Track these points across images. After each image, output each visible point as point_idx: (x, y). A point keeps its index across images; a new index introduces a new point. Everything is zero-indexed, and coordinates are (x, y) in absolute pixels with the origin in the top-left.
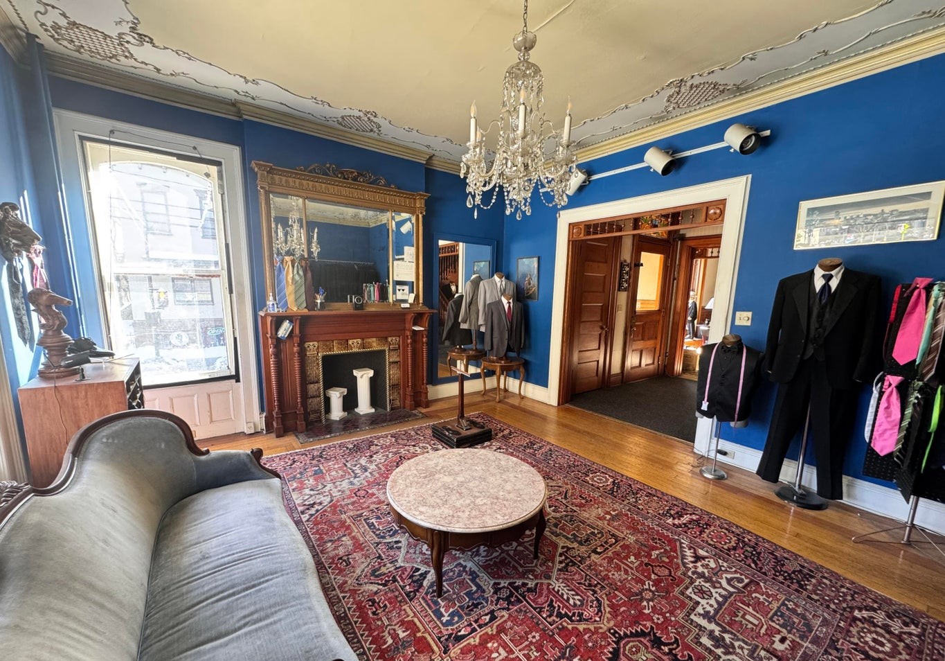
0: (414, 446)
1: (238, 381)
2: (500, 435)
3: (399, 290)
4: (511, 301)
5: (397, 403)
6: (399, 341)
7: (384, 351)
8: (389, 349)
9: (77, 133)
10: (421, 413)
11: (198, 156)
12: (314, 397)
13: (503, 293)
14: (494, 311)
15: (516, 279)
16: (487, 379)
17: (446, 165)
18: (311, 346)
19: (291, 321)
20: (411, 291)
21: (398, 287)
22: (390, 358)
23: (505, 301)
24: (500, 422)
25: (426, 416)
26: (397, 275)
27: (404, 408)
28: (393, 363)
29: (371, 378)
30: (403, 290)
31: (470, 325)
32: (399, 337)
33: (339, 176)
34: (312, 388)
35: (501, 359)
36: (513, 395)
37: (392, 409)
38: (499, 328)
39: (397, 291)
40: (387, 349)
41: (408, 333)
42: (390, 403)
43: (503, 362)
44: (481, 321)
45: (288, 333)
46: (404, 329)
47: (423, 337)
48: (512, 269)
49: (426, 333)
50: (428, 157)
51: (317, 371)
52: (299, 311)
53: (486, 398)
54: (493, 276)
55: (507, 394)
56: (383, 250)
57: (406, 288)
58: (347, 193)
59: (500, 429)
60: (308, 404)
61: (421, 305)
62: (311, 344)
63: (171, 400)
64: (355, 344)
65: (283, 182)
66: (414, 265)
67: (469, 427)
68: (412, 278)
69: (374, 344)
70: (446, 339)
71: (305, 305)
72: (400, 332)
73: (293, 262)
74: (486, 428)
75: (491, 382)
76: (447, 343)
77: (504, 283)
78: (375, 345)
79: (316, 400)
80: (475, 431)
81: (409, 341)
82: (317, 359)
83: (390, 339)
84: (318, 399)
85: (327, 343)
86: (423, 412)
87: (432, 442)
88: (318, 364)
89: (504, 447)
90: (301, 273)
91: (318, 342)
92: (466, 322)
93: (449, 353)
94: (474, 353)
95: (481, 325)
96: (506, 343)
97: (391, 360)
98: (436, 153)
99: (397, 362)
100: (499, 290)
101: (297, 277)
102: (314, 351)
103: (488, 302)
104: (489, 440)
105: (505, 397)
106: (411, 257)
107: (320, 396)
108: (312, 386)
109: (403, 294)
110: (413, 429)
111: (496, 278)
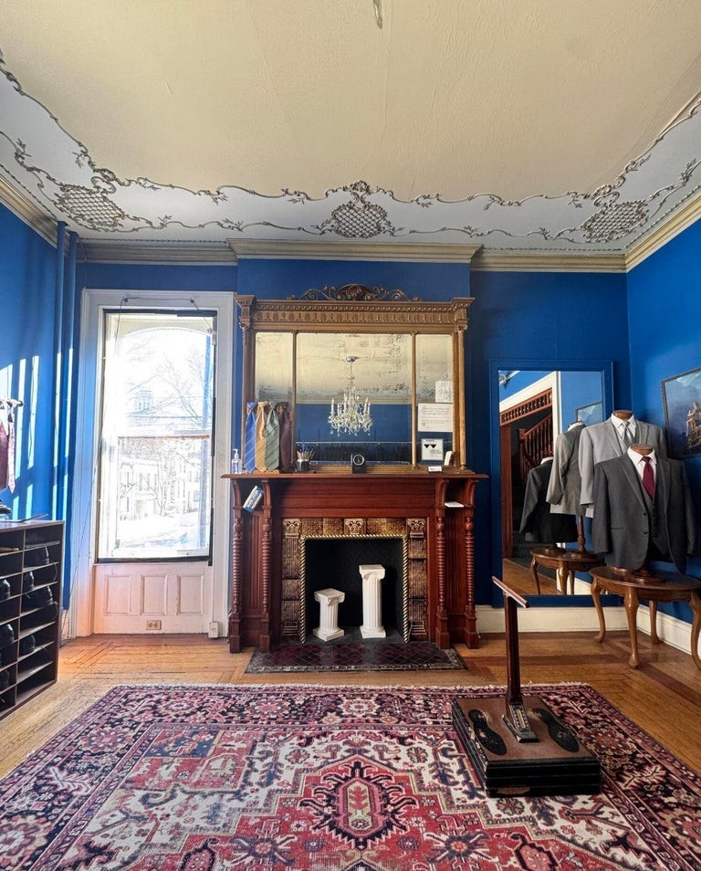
0: (402, 741)
1: (210, 564)
2: (631, 780)
3: (427, 446)
4: (652, 455)
5: (422, 630)
6: (426, 525)
7: (400, 540)
8: (408, 537)
9: (101, 307)
10: (458, 656)
11: (195, 309)
12: (291, 599)
13: (634, 442)
14: (610, 476)
15: (662, 419)
16: (608, 611)
17: (508, 261)
18: (292, 525)
19: (261, 487)
20: (447, 448)
21: (424, 442)
22: (410, 552)
23: (635, 457)
24: (636, 730)
25: (466, 667)
26: (424, 424)
27: (433, 640)
28: (414, 560)
29: (382, 580)
30: (434, 446)
31: (568, 505)
32: (426, 518)
33: (339, 297)
34: (290, 585)
35: (636, 573)
36: (677, 654)
37: (412, 638)
38: (626, 509)
39: (424, 447)
40: (404, 536)
41: (438, 513)
42: (409, 626)
43: (641, 580)
44: (585, 498)
45: (256, 503)
46: (433, 508)
47: (466, 521)
48: (654, 403)
49: (469, 513)
50: (473, 252)
51: (296, 560)
52: (268, 473)
53: (607, 650)
54: (608, 416)
55: (661, 652)
56: (401, 389)
57: (439, 443)
58: (350, 319)
59: (633, 757)
60: (283, 608)
61: (462, 468)
62: (292, 521)
63: (143, 578)
64: (354, 526)
65: (271, 318)
66: (452, 407)
67: (531, 735)
68: (448, 427)
69: (384, 528)
70: (525, 530)
71: (277, 465)
72: (426, 511)
73: (266, 409)
74: (582, 753)
75: (615, 619)
76: (529, 537)
77: (632, 427)
78: (385, 530)
79: (294, 604)
80: (546, 751)
81: (439, 526)
82: (298, 544)
83: (409, 522)
84: (297, 603)
85: (315, 523)
86: (463, 655)
87: (445, 743)
88: (299, 551)
89: (641, 844)
90: (276, 422)
91: (301, 518)
92: (559, 503)
93: (534, 555)
94: (579, 557)
95: (587, 505)
96: (645, 540)
97: (411, 556)
98: (487, 243)
99: (421, 560)
100: (621, 441)
101: (270, 428)
102: (295, 532)
103: (598, 460)
104: (593, 791)
105: (656, 658)
106: (447, 395)
107: (299, 600)
108: (289, 582)
109: (433, 452)
110: (426, 692)
111: (615, 420)
